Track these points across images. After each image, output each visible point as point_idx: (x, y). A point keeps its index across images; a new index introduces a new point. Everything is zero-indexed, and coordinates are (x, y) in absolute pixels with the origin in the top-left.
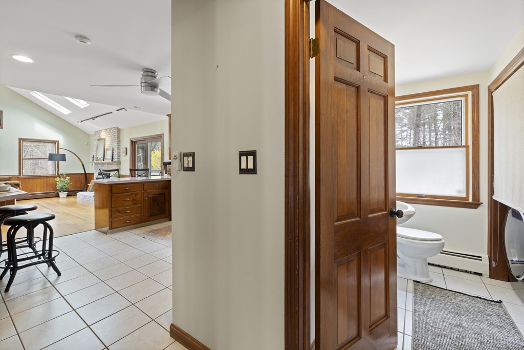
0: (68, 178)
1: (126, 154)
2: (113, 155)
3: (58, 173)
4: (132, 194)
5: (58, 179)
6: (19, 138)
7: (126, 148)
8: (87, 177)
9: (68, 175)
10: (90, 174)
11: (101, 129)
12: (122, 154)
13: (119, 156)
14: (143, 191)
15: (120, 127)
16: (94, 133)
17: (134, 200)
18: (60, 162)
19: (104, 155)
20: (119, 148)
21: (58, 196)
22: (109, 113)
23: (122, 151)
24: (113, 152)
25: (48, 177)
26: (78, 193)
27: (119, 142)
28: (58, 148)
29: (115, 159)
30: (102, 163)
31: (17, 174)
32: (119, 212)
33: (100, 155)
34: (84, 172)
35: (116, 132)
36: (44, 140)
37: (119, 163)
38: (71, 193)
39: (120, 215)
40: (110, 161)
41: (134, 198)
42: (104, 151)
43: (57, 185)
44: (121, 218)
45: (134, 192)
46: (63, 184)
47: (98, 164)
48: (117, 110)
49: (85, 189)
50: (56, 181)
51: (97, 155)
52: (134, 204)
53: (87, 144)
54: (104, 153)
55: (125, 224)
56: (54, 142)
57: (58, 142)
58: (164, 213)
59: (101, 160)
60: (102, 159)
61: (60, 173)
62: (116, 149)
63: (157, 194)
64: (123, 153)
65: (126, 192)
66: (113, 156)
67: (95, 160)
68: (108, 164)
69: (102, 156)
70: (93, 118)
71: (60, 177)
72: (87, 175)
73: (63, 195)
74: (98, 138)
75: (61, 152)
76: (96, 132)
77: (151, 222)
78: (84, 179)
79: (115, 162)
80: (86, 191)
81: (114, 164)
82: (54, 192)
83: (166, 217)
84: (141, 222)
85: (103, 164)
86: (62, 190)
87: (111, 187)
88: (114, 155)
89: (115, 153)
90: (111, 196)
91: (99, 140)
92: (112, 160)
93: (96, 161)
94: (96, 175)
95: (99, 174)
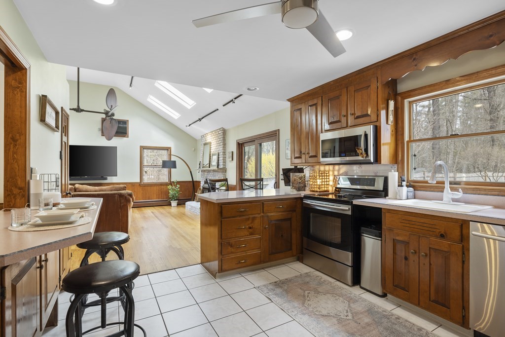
0: (178, 186)
1: (232, 160)
2: (218, 160)
3: (170, 181)
4: (248, 219)
5: (170, 187)
6: (141, 146)
7: (232, 152)
8: (194, 185)
9: (178, 183)
10: (197, 181)
11: (207, 132)
12: (228, 160)
13: (224, 162)
14: (262, 214)
15: (226, 128)
16: (200, 138)
17: (250, 228)
18: (172, 169)
19: (210, 161)
20: (224, 153)
21: (170, 205)
22: (215, 111)
23: (228, 155)
24: (218, 158)
25: (162, 184)
26: (186, 203)
27: (224, 145)
28: (170, 155)
29: (221, 166)
30: (207, 170)
31: (139, 181)
32: (231, 246)
33: (206, 162)
34: (191, 180)
35: (222, 134)
36: (159, 147)
37: (224, 170)
38: (181, 203)
39: (233, 250)
40: (215, 168)
41: (250, 226)
42: (210, 157)
43: (169, 193)
44: (233, 256)
45: (251, 216)
46: (175, 192)
47: (204, 171)
48: (224, 106)
49: (192, 198)
50: (169, 190)
51: (203, 160)
52: (251, 234)
53: (195, 150)
54: (210, 159)
55: (239, 265)
56: (168, 149)
57: (170, 148)
58: (291, 249)
59: (207, 167)
60: (208, 165)
61: (172, 181)
62: (222, 153)
63: (281, 220)
64: (229, 158)
65: (240, 216)
66: (218, 163)
67: (201, 167)
68: (214, 171)
69: (208, 162)
70: (200, 120)
71: (171, 185)
72: (195, 183)
73: (174, 203)
74: (204, 142)
75: (173, 159)
76: (203, 136)
77: (272, 263)
78: (192, 187)
79: (221, 169)
80: (194, 201)
81: (219, 172)
82: (167, 201)
83: (293, 256)
84: (260, 262)
85: (209, 171)
86: (174, 198)
87: (221, 207)
88: (220, 161)
89: (221, 159)
90: (221, 221)
91: (205, 144)
92: (218, 167)
93: (203, 168)
94: (202, 184)
95: (205, 183)
